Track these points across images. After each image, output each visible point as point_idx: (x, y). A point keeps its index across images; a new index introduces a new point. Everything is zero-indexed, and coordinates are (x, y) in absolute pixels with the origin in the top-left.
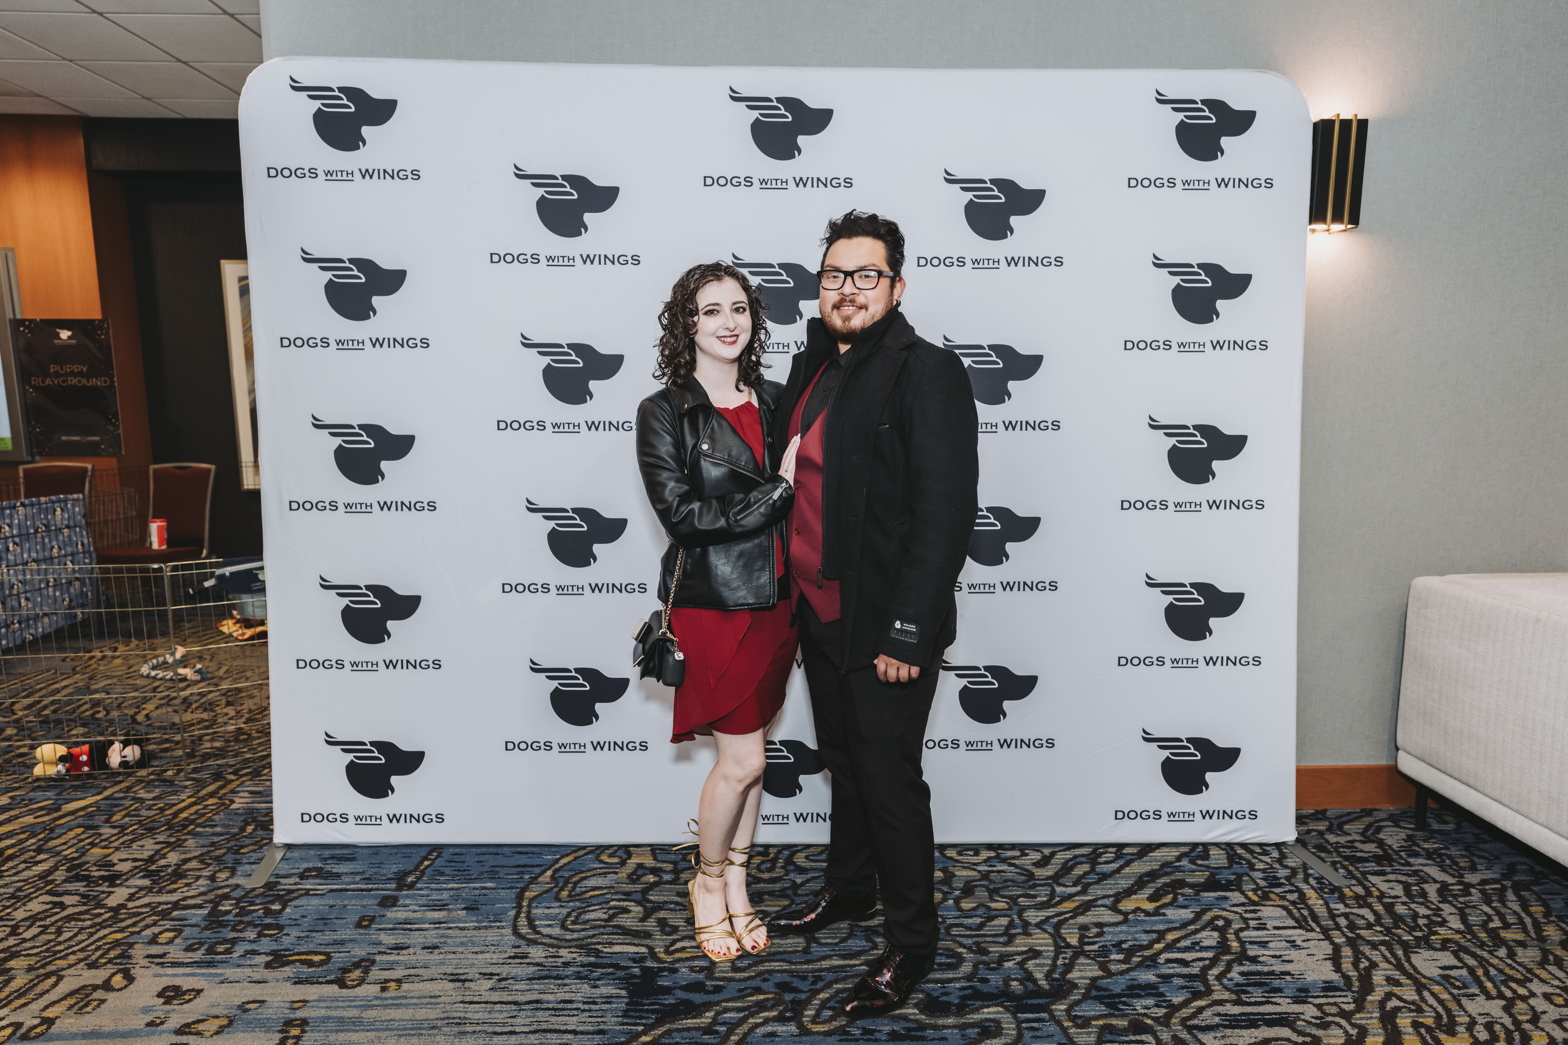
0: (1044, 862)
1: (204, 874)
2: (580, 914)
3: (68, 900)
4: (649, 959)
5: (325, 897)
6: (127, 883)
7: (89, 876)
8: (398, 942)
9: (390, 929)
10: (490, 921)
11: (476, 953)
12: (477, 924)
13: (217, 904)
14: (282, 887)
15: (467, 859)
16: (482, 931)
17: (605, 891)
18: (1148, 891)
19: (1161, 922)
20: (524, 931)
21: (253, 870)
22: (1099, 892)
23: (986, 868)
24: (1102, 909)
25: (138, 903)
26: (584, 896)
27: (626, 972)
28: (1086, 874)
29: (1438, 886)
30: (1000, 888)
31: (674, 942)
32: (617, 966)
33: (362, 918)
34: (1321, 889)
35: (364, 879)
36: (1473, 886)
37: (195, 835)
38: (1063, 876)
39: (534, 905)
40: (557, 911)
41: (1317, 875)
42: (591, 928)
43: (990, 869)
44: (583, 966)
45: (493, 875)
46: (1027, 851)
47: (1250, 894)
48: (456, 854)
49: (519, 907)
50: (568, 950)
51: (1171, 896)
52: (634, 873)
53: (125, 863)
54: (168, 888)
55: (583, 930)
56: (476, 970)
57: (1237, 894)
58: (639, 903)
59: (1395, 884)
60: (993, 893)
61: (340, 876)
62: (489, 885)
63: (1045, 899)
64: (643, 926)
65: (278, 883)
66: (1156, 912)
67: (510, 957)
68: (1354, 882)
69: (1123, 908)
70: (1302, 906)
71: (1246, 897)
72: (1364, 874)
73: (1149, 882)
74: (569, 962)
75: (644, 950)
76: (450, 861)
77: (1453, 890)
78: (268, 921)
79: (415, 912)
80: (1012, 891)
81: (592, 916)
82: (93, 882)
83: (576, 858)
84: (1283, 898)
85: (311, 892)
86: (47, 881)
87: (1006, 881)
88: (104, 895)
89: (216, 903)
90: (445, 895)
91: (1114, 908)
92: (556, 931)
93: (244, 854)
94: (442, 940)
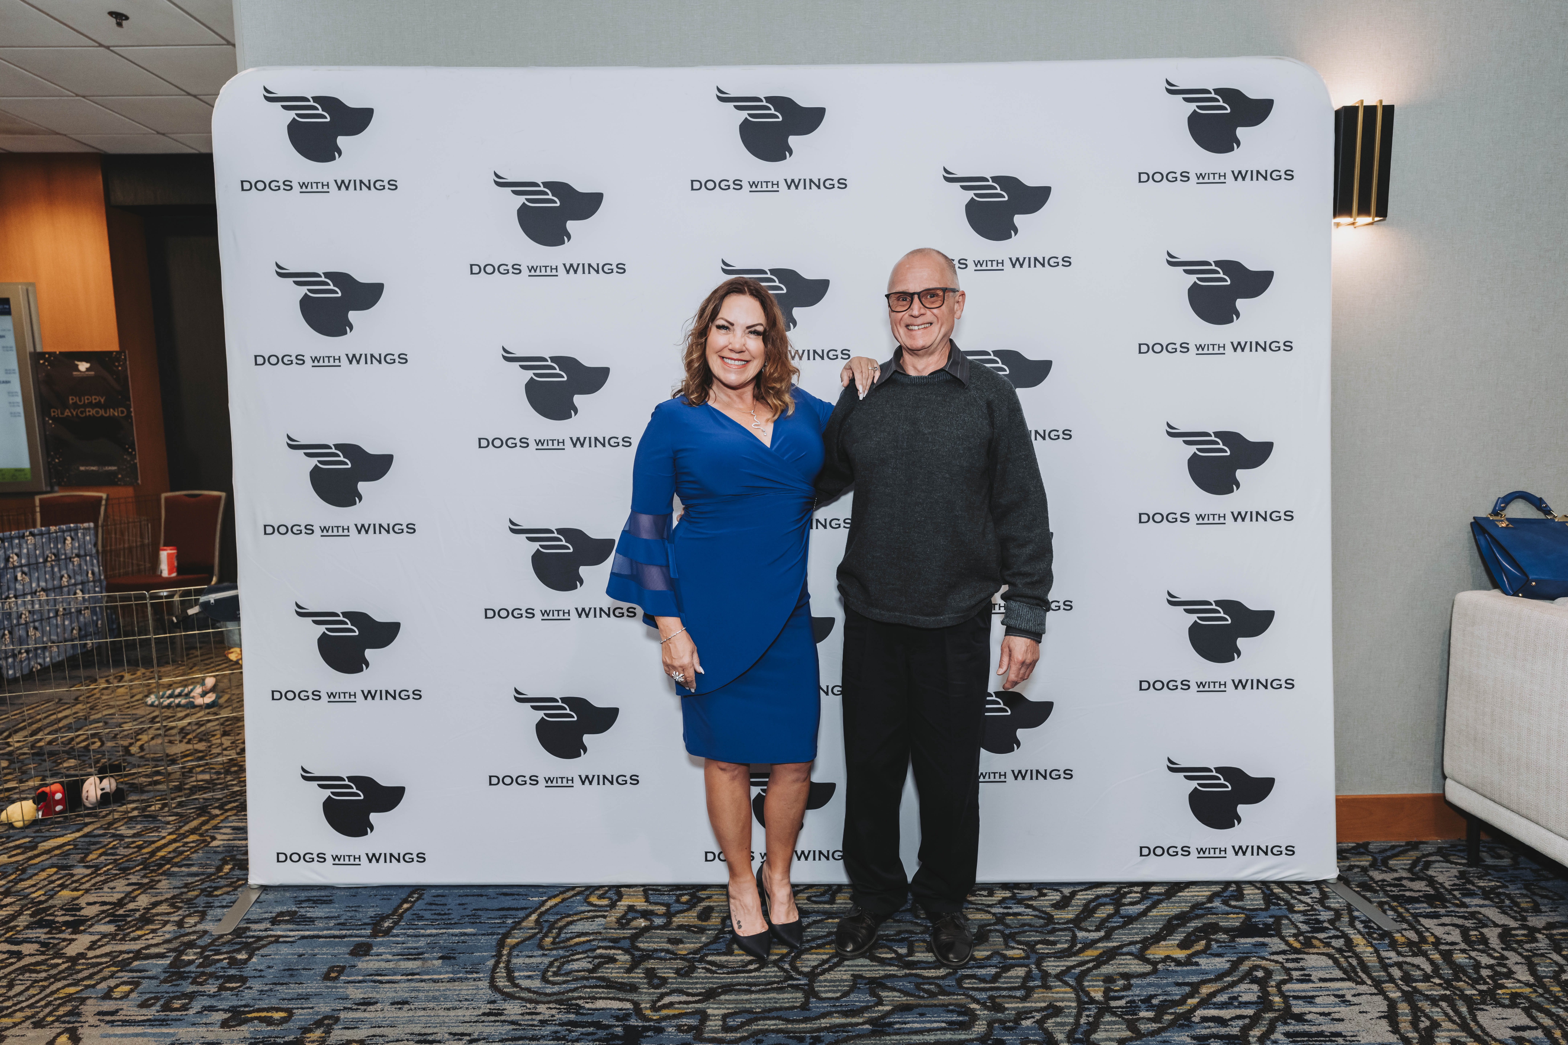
0: (1064, 903)
1: (172, 919)
2: (563, 964)
3: (26, 948)
4: (634, 1016)
5: (295, 945)
6: (91, 930)
7: (53, 922)
8: (366, 996)
9: (360, 982)
10: (467, 972)
11: (448, 1009)
12: (451, 976)
13: (182, 953)
14: (252, 934)
15: (450, 900)
16: (457, 983)
17: (592, 938)
18: (1179, 937)
19: (1194, 973)
20: (501, 984)
21: (224, 915)
22: (1124, 938)
23: (1002, 910)
24: (1128, 957)
25: (98, 952)
26: (569, 943)
27: (608, 1032)
28: (1110, 916)
29: (1499, 930)
30: (1016, 933)
31: (662, 996)
32: (598, 1025)
33: (331, 969)
34: (1370, 934)
35: (339, 924)
36: (1539, 931)
37: (168, 874)
38: (1085, 919)
39: (515, 953)
40: (539, 960)
41: (1363, 918)
42: (574, 980)
43: (1006, 911)
44: (561, 1024)
45: (474, 919)
46: (1045, 891)
47: (1291, 940)
48: (438, 896)
49: (499, 955)
50: (547, 1006)
51: (1204, 942)
52: (623, 917)
53: (93, 907)
54: (132, 935)
55: (565, 982)
56: (446, 1030)
57: (1276, 940)
58: (626, 951)
59: (1451, 928)
60: (1008, 938)
61: (313, 921)
62: (469, 930)
63: (1066, 946)
64: (629, 978)
65: (248, 929)
66: (1188, 962)
67: (484, 1014)
68: (1405, 926)
69: (1151, 957)
70: (1350, 954)
71: (1287, 943)
72: (1415, 916)
73: (1179, 926)
74: (547, 1020)
75: (629, 1005)
76: (431, 904)
77: (1517, 935)
78: (232, 972)
79: (388, 961)
80: (1030, 936)
81: (575, 966)
82: (56, 928)
83: (563, 900)
84: (1328, 945)
85: (281, 940)
86: (9, 927)
87: (1024, 925)
88: (65, 943)
89: (180, 952)
90: (422, 942)
91: (1141, 957)
92: (536, 984)
93: (217, 896)
94: (413, 995)
